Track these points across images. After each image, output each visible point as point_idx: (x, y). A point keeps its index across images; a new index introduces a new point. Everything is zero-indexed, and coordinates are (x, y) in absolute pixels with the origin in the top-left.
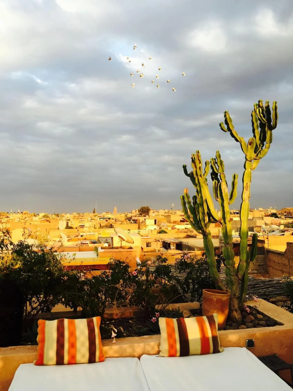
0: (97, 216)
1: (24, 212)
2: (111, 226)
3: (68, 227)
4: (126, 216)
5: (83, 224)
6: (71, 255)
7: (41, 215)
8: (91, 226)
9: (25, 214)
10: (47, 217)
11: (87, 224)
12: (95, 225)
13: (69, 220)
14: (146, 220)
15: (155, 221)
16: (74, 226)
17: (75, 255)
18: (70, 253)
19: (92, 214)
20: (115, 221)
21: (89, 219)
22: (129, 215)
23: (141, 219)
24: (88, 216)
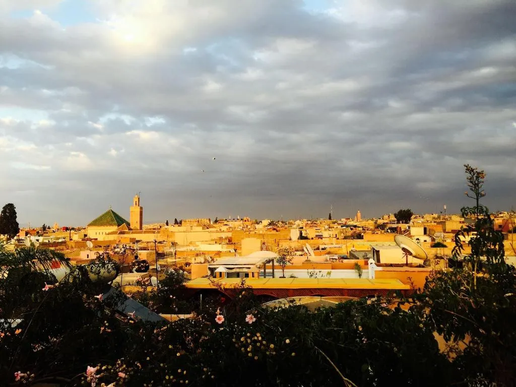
0: (336, 224)
1: (245, 219)
2: (360, 237)
3: (302, 237)
4: (376, 223)
5: (320, 234)
6: (325, 274)
7: (266, 222)
8: (332, 236)
9: (245, 221)
10: (274, 225)
11: (325, 234)
12: (336, 235)
13: (302, 228)
14: (411, 228)
15: (425, 229)
16: (310, 236)
17: (329, 273)
18: (322, 270)
19: (329, 221)
20: (363, 229)
21: (327, 227)
22: (380, 222)
23: (403, 226)
24: (324, 224)
